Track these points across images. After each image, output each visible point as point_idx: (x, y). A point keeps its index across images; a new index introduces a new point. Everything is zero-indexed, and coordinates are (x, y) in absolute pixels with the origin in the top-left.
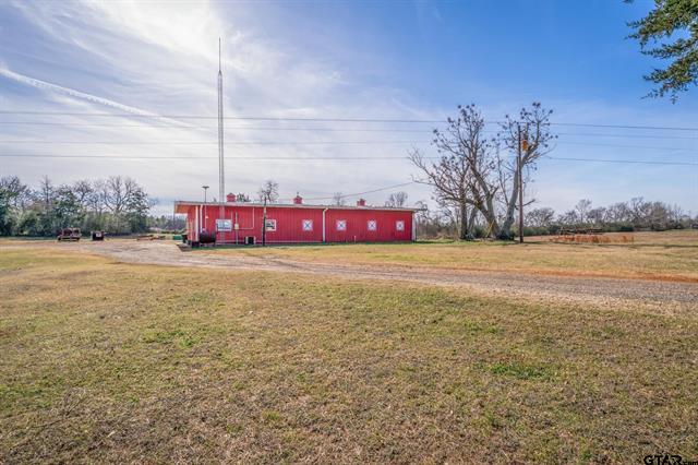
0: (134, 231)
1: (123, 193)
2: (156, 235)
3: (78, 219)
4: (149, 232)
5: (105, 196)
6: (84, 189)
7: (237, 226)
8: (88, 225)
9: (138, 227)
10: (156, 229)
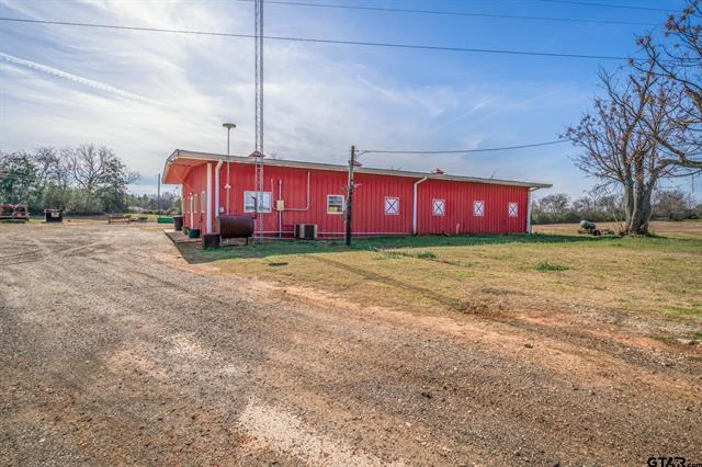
0: (107, 210)
1: (97, 165)
2: (135, 216)
3: (35, 193)
4: (128, 211)
5: (73, 167)
6: (48, 158)
7: (281, 205)
8: (48, 202)
9: (113, 206)
10: (137, 209)
